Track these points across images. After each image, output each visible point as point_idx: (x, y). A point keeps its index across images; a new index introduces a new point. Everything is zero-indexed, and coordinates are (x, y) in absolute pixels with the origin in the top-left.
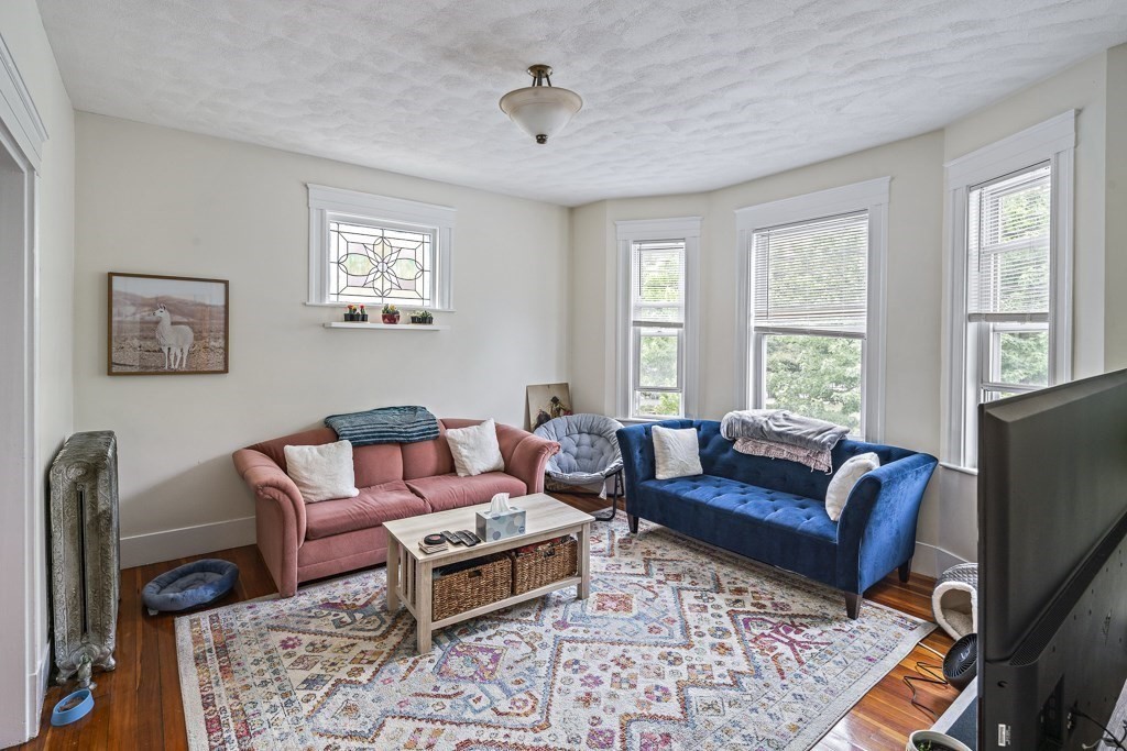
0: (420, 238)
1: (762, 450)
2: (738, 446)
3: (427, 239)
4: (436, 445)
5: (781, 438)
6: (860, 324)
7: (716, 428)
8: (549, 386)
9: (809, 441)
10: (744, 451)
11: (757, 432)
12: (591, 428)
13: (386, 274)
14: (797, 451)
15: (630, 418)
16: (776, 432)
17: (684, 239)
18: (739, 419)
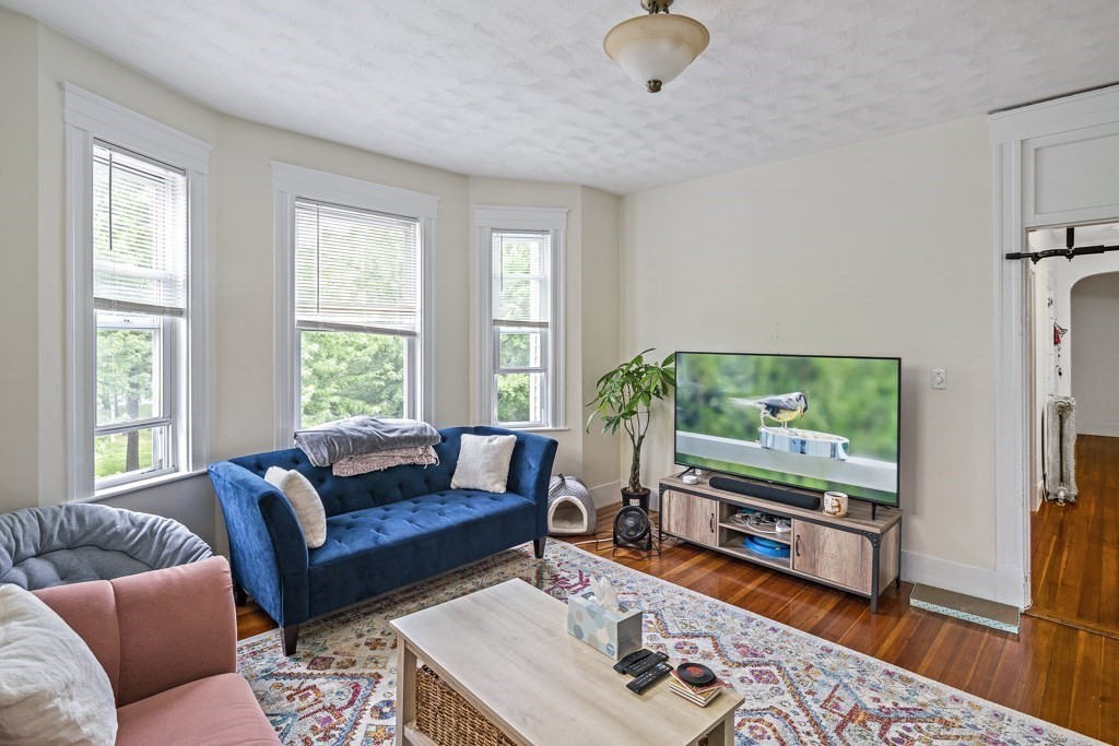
2: (341, 469)
5: (396, 443)
6: (413, 324)
9: (420, 439)
14: (411, 452)
15: (98, 494)
16: (393, 439)
17: (183, 171)
18: (344, 437)
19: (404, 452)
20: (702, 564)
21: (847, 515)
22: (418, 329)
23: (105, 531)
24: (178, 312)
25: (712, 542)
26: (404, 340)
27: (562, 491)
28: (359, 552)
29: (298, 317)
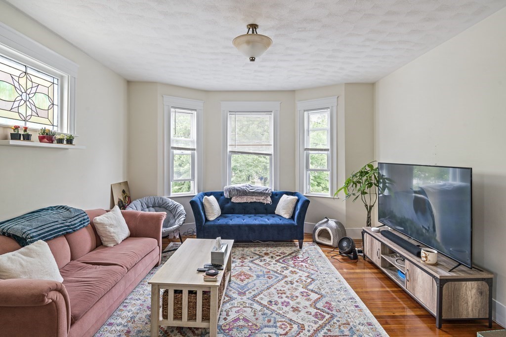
0: (50, 79)
1: (244, 200)
2: (234, 200)
3: (56, 81)
4: (88, 230)
5: (253, 194)
6: (271, 151)
7: (222, 194)
8: (120, 183)
9: (265, 193)
10: (237, 202)
11: (242, 193)
12: (155, 203)
13: (28, 103)
14: (260, 198)
15: (171, 196)
16: (252, 192)
17: (196, 110)
18: (234, 189)
19: (257, 197)
20: (374, 273)
21: (436, 264)
22: (273, 153)
23: (167, 204)
24: (194, 150)
25: (378, 263)
26: (268, 157)
27: (325, 224)
28: (220, 224)
29: (229, 149)
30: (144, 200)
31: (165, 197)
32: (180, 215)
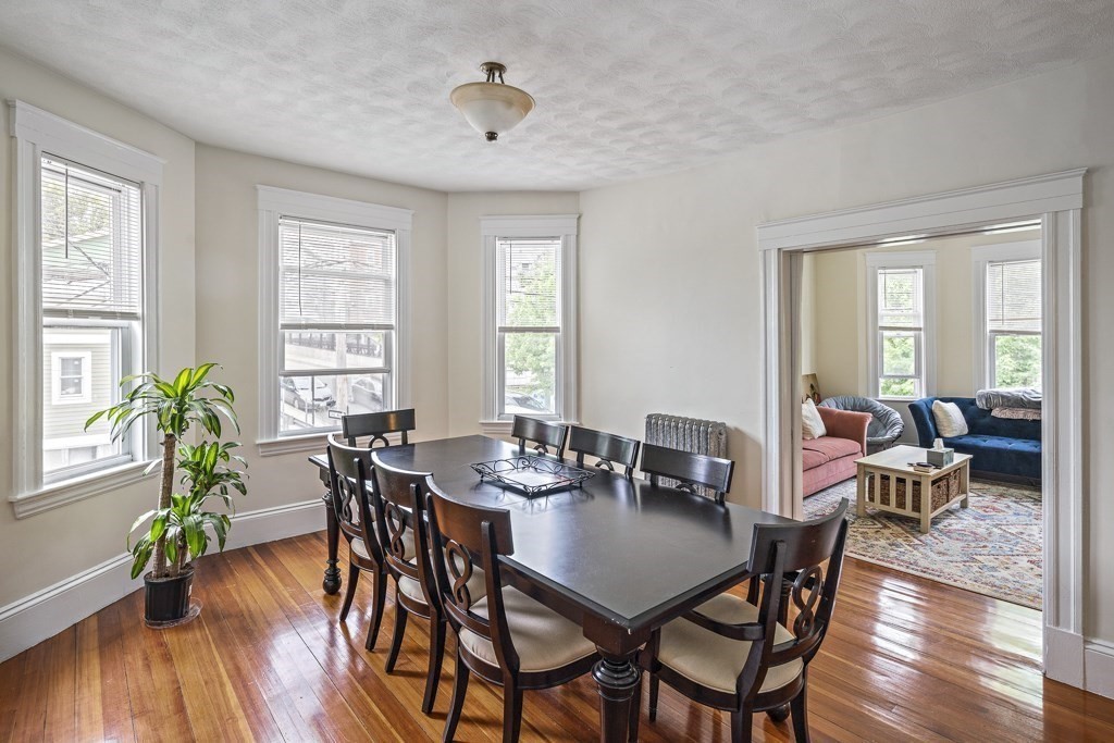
1: (1019, 414)
2: (996, 413)
7: (973, 402)
10: (1003, 417)
12: (854, 403)
15: (880, 398)
16: (1035, 402)
17: (921, 267)
18: (997, 395)
23: (872, 406)
24: (920, 329)
29: (990, 326)
30: (840, 400)
31: (871, 399)
32: (894, 425)
